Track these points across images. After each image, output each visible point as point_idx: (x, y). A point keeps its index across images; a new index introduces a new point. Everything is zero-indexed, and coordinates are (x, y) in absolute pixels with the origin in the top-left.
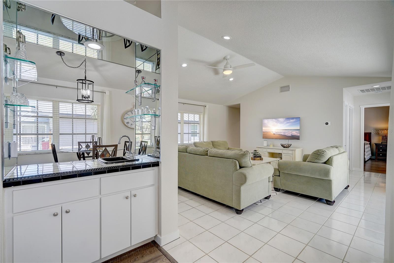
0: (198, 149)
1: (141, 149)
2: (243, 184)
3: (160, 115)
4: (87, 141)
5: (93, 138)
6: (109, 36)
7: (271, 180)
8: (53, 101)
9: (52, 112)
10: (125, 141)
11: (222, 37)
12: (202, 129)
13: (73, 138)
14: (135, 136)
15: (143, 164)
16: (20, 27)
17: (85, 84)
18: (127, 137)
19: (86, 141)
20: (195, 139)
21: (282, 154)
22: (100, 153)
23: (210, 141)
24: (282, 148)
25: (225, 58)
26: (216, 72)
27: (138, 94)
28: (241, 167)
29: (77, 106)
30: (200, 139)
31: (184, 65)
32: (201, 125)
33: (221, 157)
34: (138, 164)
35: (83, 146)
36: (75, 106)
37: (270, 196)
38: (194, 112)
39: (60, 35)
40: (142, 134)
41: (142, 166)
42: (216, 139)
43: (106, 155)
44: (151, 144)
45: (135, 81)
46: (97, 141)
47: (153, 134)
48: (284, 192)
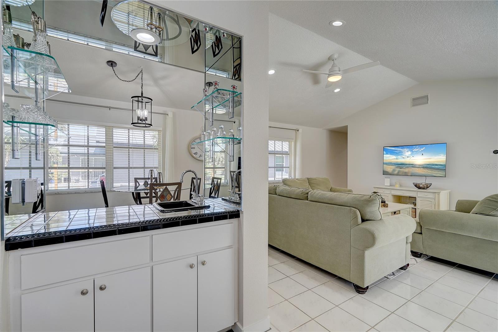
0: (292, 190)
1: (213, 188)
2: (368, 248)
3: (241, 139)
4: (146, 177)
5: (151, 173)
6: (173, 38)
7: (410, 240)
8: (106, 126)
9: (105, 140)
10: (192, 178)
11: (330, 23)
12: (293, 162)
13: (129, 173)
14: (205, 171)
15: (216, 214)
16: (67, 35)
17: (142, 102)
18: (193, 172)
19: (144, 176)
20: (283, 175)
21: (416, 198)
22: (159, 194)
23: (304, 178)
24: (416, 189)
25: (330, 58)
26: (316, 80)
27: (208, 111)
28: (363, 220)
29: (134, 132)
30: (290, 175)
31: (271, 72)
32: (291, 156)
33: (330, 202)
34: (208, 214)
35: (140, 183)
36: (132, 132)
37: (408, 265)
38: (282, 139)
39: (113, 42)
40: (214, 168)
41: (215, 217)
42: (313, 176)
43: (166, 197)
44: (225, 181)
45: (204, 89)
46: (156, 177)
47: (228, 168)
48: (428, 259)
